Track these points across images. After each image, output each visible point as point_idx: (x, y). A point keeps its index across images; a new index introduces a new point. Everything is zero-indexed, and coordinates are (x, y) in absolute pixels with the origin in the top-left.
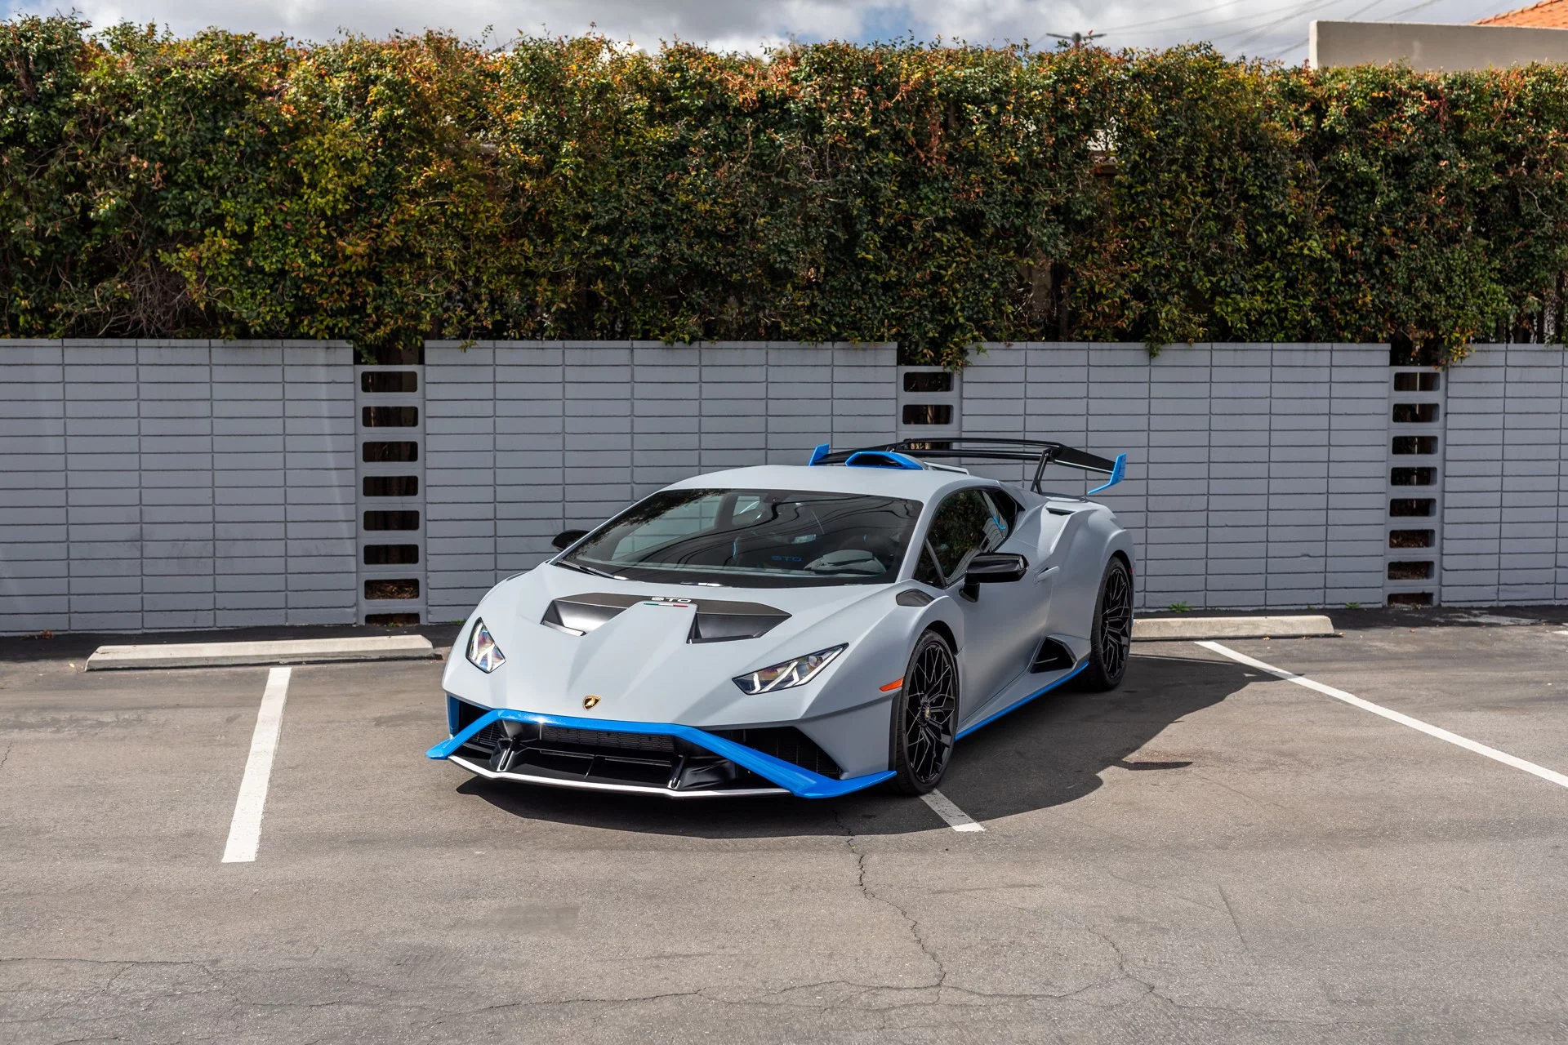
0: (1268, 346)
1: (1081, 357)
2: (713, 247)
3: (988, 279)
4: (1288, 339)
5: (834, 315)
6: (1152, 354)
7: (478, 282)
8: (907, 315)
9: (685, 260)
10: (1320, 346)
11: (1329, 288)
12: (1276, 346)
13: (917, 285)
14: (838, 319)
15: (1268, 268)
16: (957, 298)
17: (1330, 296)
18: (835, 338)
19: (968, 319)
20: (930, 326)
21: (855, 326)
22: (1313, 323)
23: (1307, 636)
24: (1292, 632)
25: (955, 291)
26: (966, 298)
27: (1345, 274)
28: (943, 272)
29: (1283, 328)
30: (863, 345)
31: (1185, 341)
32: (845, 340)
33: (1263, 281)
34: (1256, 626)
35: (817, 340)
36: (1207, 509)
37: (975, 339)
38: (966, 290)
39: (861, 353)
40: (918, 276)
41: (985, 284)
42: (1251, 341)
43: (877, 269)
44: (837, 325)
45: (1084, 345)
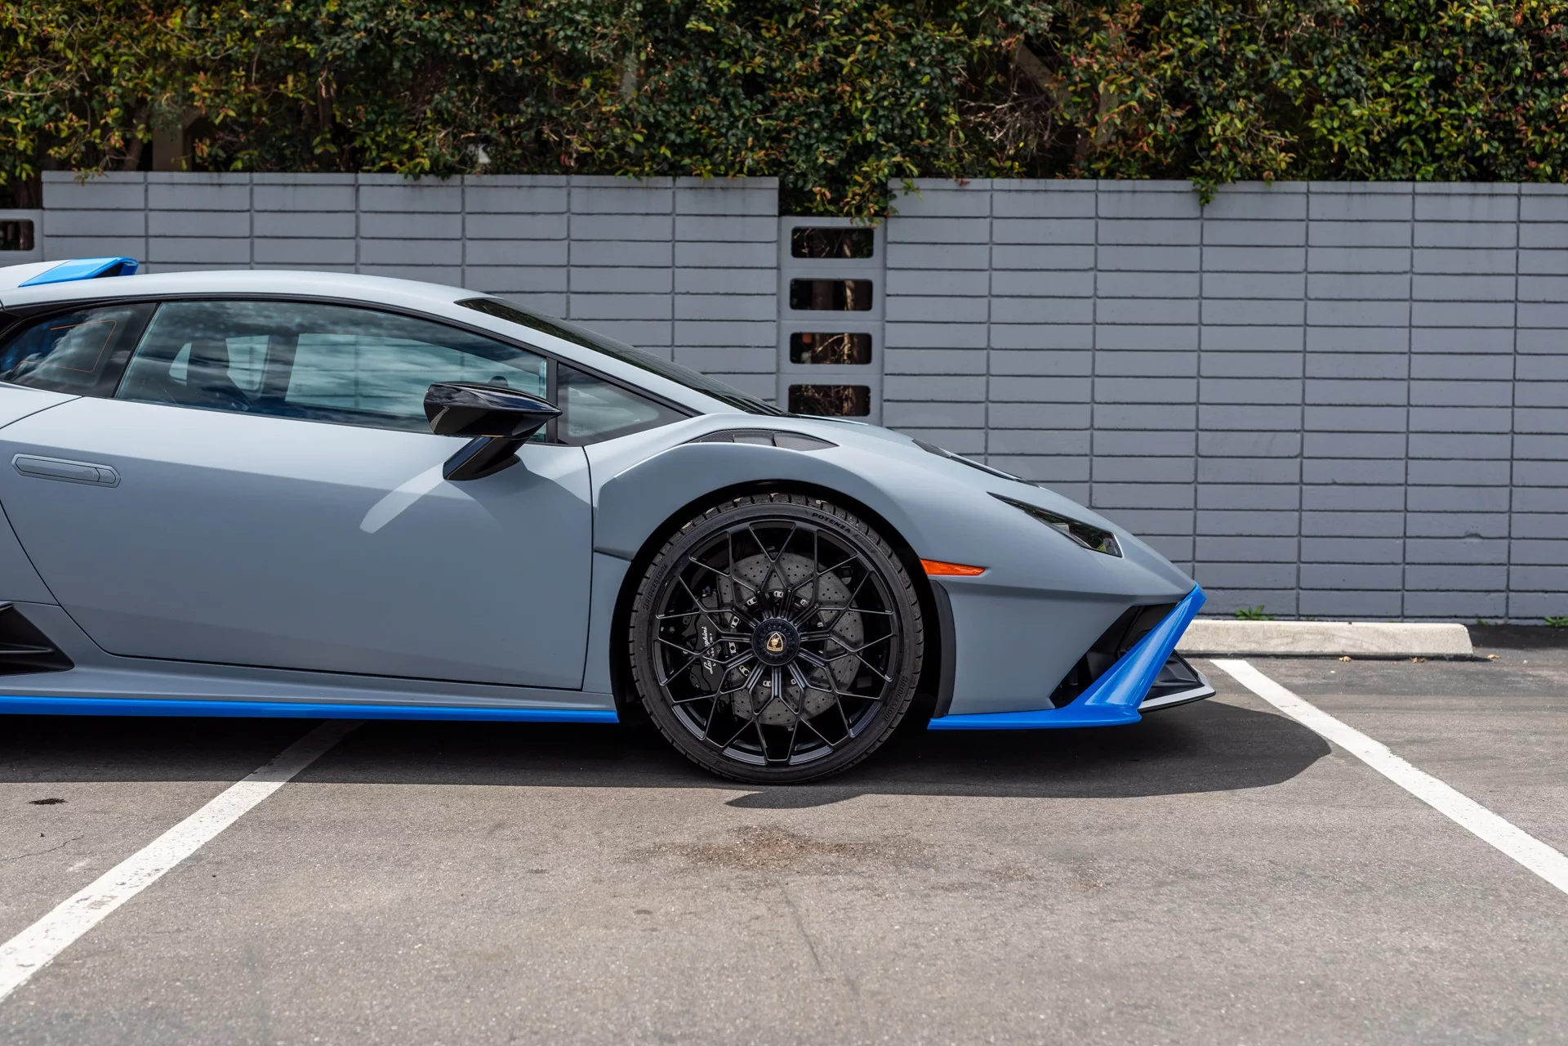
0: (1407, 187)
1: (1085, 205)
2: (459, 16)
3: (917, 71)
4: (1446, 178)
5: (668, 130)
6: (1205, 198)
7: (106, 78)
8: (788, 131)
9: (412, 36)
10: (1498, 187)
11: (1514, 92)
12: (1421, 187)
13: (801, 82)
14: (672, 136)
15: (1401, 53)
16: (865, 101)
17: (1515, 103)
18: (674, 170)
19: (887, 136)
20: (824, 148)
21: (698, 147)
22: (1485, 148)
23: (1420, 657)
24: (1392, 649)
25: (864, 91)
26: (879, 101)
27: (1540, 66)
28: (841, 60)
29: (1437, 158)
30: (719, 182)
31: (1260, 178)
32: (689, 174)
33: (1393, 77)
34: (1329, 637)
35: (642, 172)
36: (1301, 455)
37: (899, 171)
38: (880, 89)
39: (719, 194)
40: (798, 65)
41: (910, 77)
42: (1378, 179)
43: (735, 55)
44: (672, 146)
45: (1089, 184)
